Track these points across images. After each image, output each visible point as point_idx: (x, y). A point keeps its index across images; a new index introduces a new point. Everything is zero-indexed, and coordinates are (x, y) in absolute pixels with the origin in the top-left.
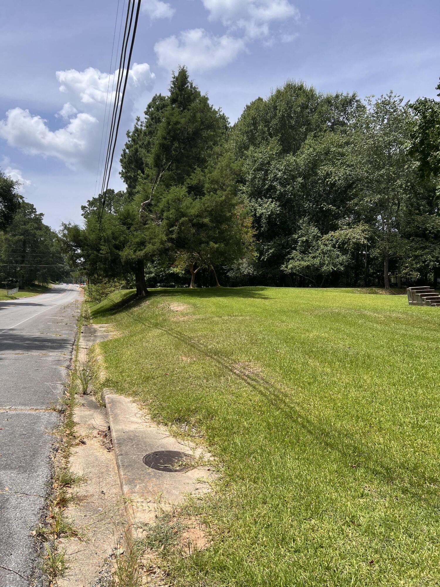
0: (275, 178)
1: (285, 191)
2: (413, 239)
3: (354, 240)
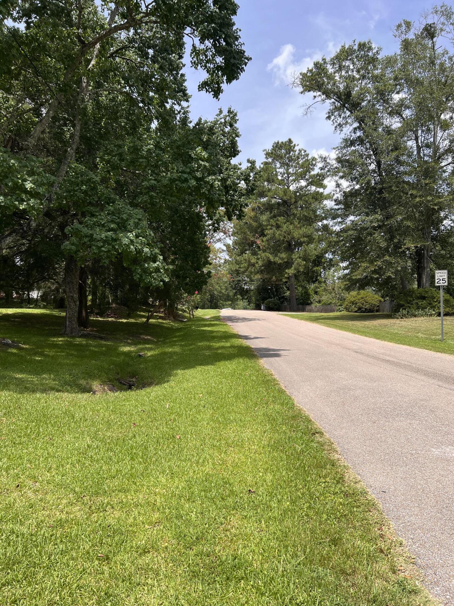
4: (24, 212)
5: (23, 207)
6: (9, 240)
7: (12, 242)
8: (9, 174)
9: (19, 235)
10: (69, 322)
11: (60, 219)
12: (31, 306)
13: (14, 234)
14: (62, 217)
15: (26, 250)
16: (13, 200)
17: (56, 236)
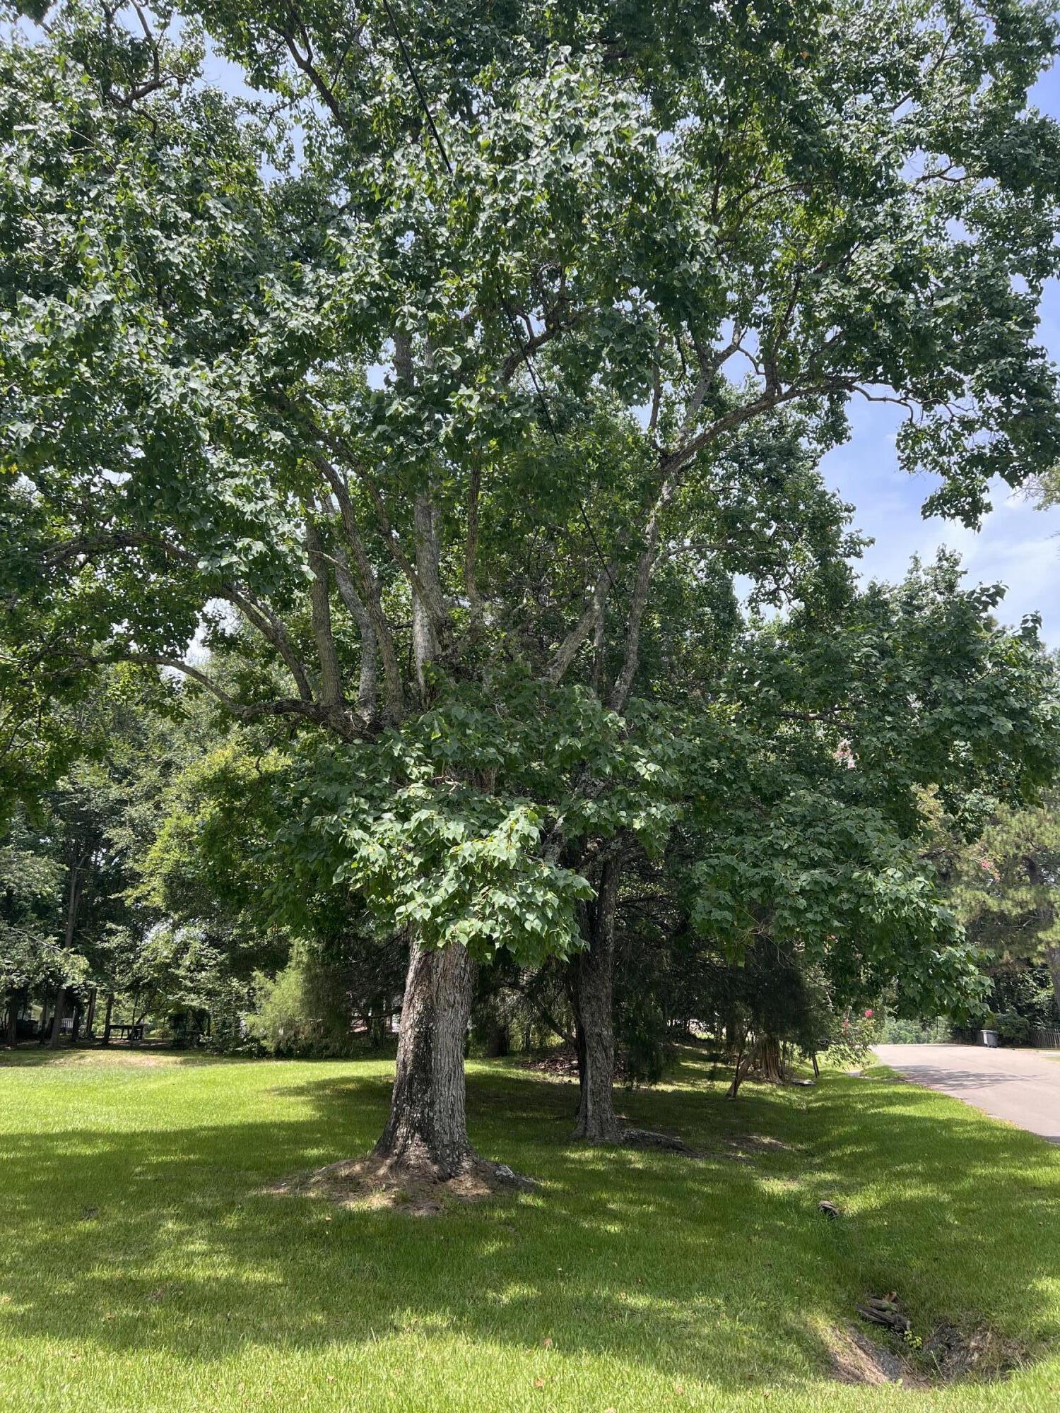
10: (594, 1103)
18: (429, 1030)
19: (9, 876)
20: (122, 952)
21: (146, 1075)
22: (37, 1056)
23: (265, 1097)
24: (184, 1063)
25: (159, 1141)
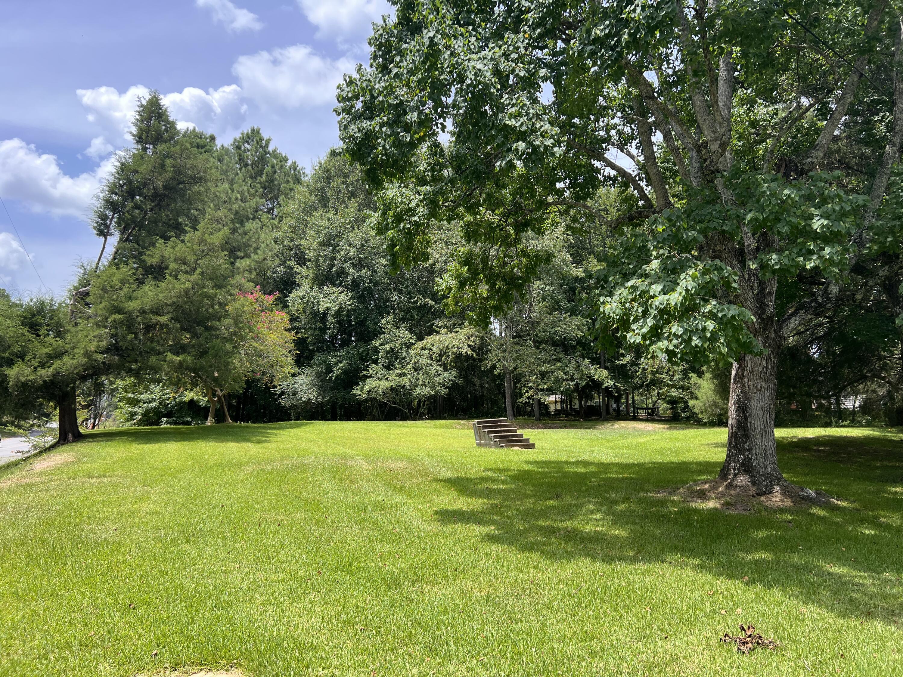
0: (347, 258)
1: (360, 276)
2: (543, 348)
3: (454, 350)
4: (816, 273)
5: (812, 264)
6: (794, 322)
7: (800, 324)
8: (782, 214)
9: (811, 311)
11: (884, 272)
12: (844, 423)
13: (802, 312)
14: (887, 267)
15: (826, 334)
16: (794, 256)
17: (878, 303)
18: (745, 406)
19: (559, 328)
20: (632, 366)
21: (648, 433)
22: (590, 424)
23: (707, 448)
24: (669, 428)
25: (623, 468)
